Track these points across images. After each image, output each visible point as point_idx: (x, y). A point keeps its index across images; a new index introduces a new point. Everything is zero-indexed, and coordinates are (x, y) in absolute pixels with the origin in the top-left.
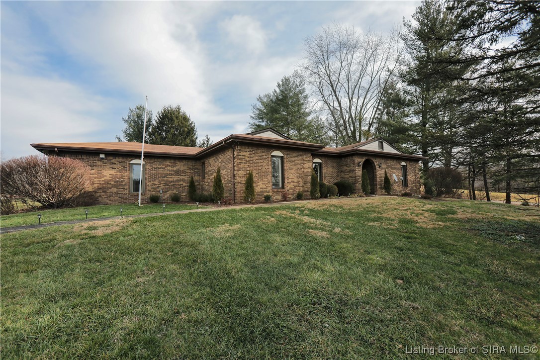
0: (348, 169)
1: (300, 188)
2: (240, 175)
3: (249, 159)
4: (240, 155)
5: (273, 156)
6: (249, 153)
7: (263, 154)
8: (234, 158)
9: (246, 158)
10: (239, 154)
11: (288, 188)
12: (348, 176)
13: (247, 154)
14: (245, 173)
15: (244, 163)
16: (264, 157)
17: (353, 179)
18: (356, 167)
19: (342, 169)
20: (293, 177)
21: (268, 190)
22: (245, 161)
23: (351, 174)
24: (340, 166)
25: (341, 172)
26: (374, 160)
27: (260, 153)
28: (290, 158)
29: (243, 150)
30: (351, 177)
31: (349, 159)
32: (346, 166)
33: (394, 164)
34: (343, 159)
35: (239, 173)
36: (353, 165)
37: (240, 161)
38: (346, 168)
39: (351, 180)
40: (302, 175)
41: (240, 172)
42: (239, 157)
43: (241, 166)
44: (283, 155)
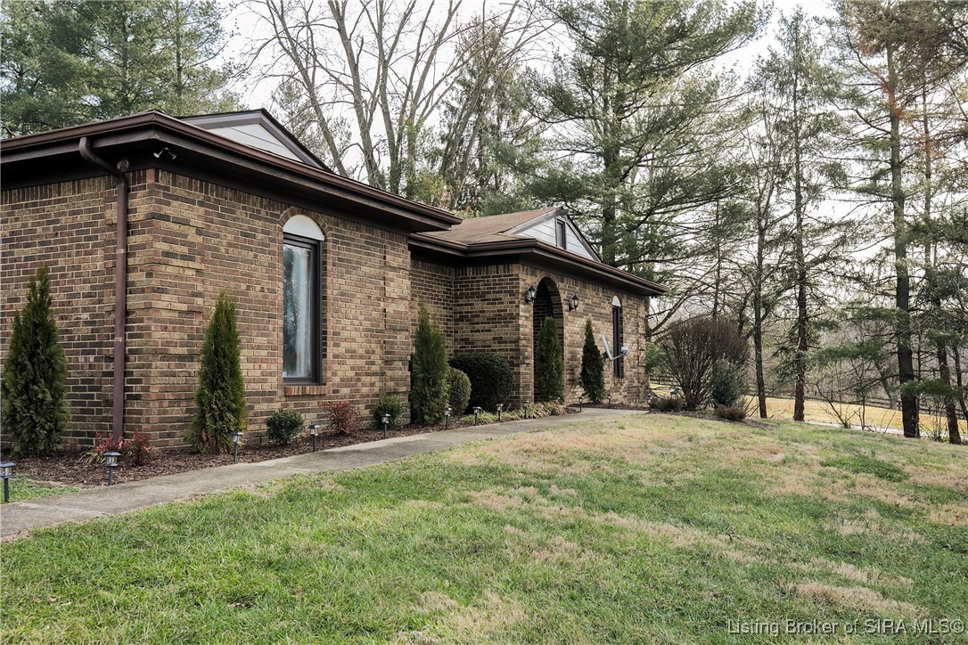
0: (490, 309)
1: (374, 379)
2: (165, 315)
3: (200, 239)
4: (166, 218)
5: (289, 237)
6: (202, 210)
7: (258, 224)
8: (129, 228)
9: (193, 237)
10: (166, 210)
11: (337, 380)
12: (490, 336)
13: (195, 214)
14: (184, 307)
15: (184, 257)
16: (260, 236)
17: (509, 346)
18: (522, 306)
19: (466, 309)
20: (354, 334)
21: (267, 387)
22: (185, 250)
23: (501, 331)
24: (456, 297)
25: (461, 319)
26: (560, 285)
27: (245, 215)
28: (344, 254)
29: (180, 191)
30: (500, 340)
31: (494, 273)
32: (482, 297)
33: (598, 301)
34: (470, 272)
35: (160, 305)
36: (506, 298)
37: (164, 247)
38: (478, 305)
39: (501, 353)
40: (382, 326)
41: (164, 301)
42: (164, 224)
43: (170, 270)
44: (320, 237)
